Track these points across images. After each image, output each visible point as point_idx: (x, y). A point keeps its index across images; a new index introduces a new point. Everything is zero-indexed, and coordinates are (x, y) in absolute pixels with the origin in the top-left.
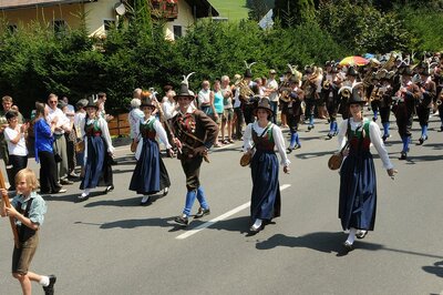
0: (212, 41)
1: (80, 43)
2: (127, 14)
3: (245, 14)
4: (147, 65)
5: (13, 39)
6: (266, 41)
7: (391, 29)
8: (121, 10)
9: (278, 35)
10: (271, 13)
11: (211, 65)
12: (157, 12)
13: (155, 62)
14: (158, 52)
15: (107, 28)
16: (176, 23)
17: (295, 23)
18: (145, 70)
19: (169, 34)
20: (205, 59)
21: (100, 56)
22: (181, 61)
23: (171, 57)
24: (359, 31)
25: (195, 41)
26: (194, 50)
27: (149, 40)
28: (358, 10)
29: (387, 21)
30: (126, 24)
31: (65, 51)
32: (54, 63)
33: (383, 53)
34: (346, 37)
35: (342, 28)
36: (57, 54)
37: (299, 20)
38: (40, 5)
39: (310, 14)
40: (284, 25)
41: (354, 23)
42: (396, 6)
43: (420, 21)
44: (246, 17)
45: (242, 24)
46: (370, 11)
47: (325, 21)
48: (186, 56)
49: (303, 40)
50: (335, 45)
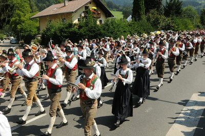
0: (112, 25)
1: (71, 25)
2: (85, 16)
3: (122, 16)
4: (92, 33)
5: (51, 24)
6: (129, 25)
7: (170, 23)
8: (83, 15)
9: (133, 24)
10: (131, 16)
11: (112, 33)
12: (95, 16)
13: (94, 31)
14: (95, 28)
15: (78, 20)
16: (100, 19)
17: (139, 20)
18: (91, 34)
19: (98, 23)
20: (110, 31)
21: (77, 30)
22: (102, 31)
23: (99, 30)
24: (159, 23)
25: (107, 25)
26: (107, 28)
27: (92, 24)
28: (159, 16)
29: (168, 20)
30: (85, 19)
31: (66, 28)
32: (63, 32)
33: (167, 30)
34: (155, 25)
35: (154, 22)
36: (64, 29)
37: (140, 19)
38: (59, 14)
39: (144, 17)
40: (135, 20)
41: (158, 20)
42: (171, 16)
43: (178, 20)
44: (122, 17)
45: (121, 19)
46: (163, 17)
47: (148, 20)
48: (104, 29)
49: (141, 25)
50: (152, 27)
